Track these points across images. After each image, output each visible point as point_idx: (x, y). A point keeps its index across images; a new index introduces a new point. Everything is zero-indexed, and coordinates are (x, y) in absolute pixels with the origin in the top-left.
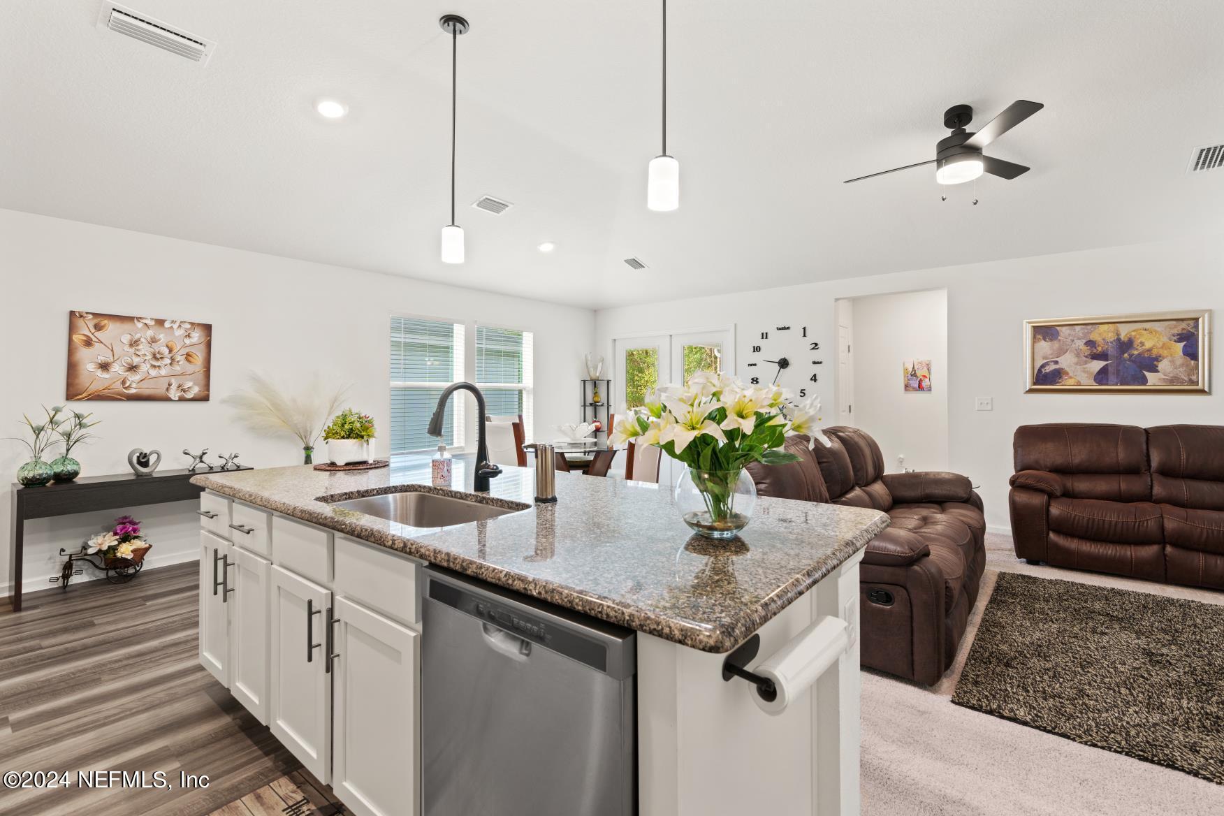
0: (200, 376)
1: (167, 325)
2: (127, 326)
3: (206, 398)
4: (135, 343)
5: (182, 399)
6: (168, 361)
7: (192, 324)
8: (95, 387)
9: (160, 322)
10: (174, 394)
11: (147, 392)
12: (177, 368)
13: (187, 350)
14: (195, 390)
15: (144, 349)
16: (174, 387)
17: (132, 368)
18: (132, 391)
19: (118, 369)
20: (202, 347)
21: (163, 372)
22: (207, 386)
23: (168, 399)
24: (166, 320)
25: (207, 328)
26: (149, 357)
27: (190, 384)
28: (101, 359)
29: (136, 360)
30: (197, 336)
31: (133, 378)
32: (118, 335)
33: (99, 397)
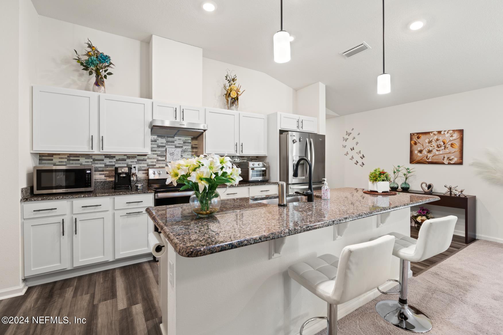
0: (458, 154)
1: (442, 133)
2: (428, 136)
3: (461, 163)
4: (430, 142)
5: (449, 164)
6: (443, 148)
7: (453, 131)
8: (418, 159)
9: (440, 132)
10: (446, 161)
11: (435, 161)
12: (447, 151)
13: (451, 142)
14: (455, 160)
15: (434, 144)
16: (446, 159)
17: (430, 152)
18: (430, 160)
19: (425, 152)
20: (459, 140)
21: (441, 152)
22: (461, 158)
23: (443, 164)
24: (442, 131)
25: (461, 132)
26: (436, 147)
27: (452, 157)
28: (419, 149)
29: (431, 148)
30: (456, 136)
31: (430, 155)
32: (425, 139)
33: (419, 162)
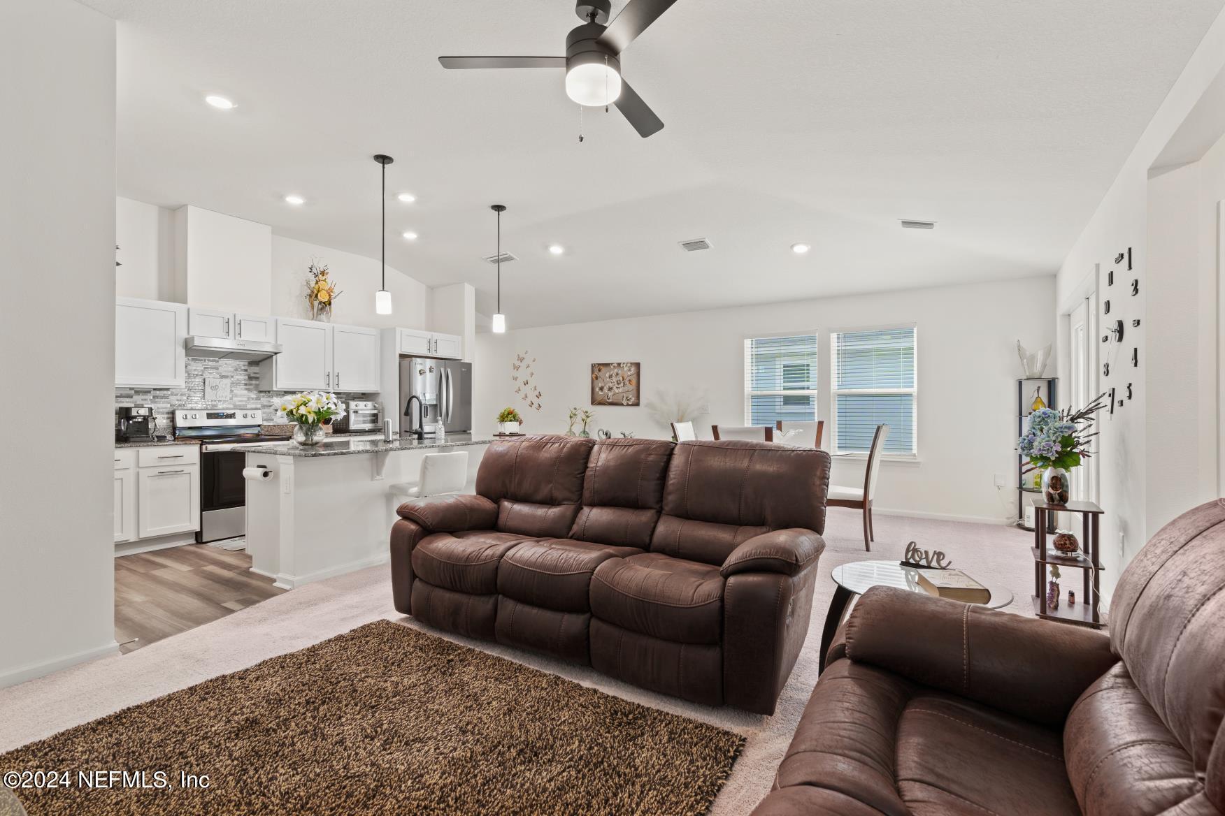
0: (635, 392)
1: (622, 366)
2: (608, 368)
3: (637, 404)
4: (611, 377)
5: (628, 405)
6: (622, 384)
7: (631, 363)
8: (599, 399)
9: (619, 364)
10: (625, 402)
11: (615, 401)
12: (626, 389)
13: (629, 378)
14: (633, 400)
15: (614, 379)
16: (624, 399)
17: (610, 389)
18: (610, 400)
19: (606, 390)
20: (635, 376)
21: (620, 391)
22: (638, 397)
23: (622, 405)
24: (621, 363)
25: (638, 365)
26: (616, 383)
27: (631, 396)
28: (600, 385)
29: (611, 385)
30: (633, 369)
31: (610, 394)
32: (605, 373)
33: (600, 403)
